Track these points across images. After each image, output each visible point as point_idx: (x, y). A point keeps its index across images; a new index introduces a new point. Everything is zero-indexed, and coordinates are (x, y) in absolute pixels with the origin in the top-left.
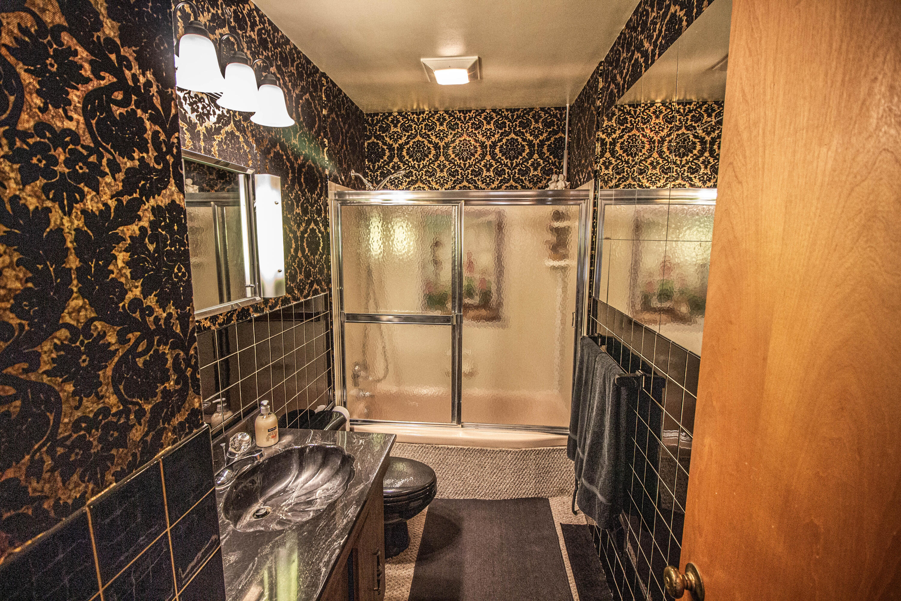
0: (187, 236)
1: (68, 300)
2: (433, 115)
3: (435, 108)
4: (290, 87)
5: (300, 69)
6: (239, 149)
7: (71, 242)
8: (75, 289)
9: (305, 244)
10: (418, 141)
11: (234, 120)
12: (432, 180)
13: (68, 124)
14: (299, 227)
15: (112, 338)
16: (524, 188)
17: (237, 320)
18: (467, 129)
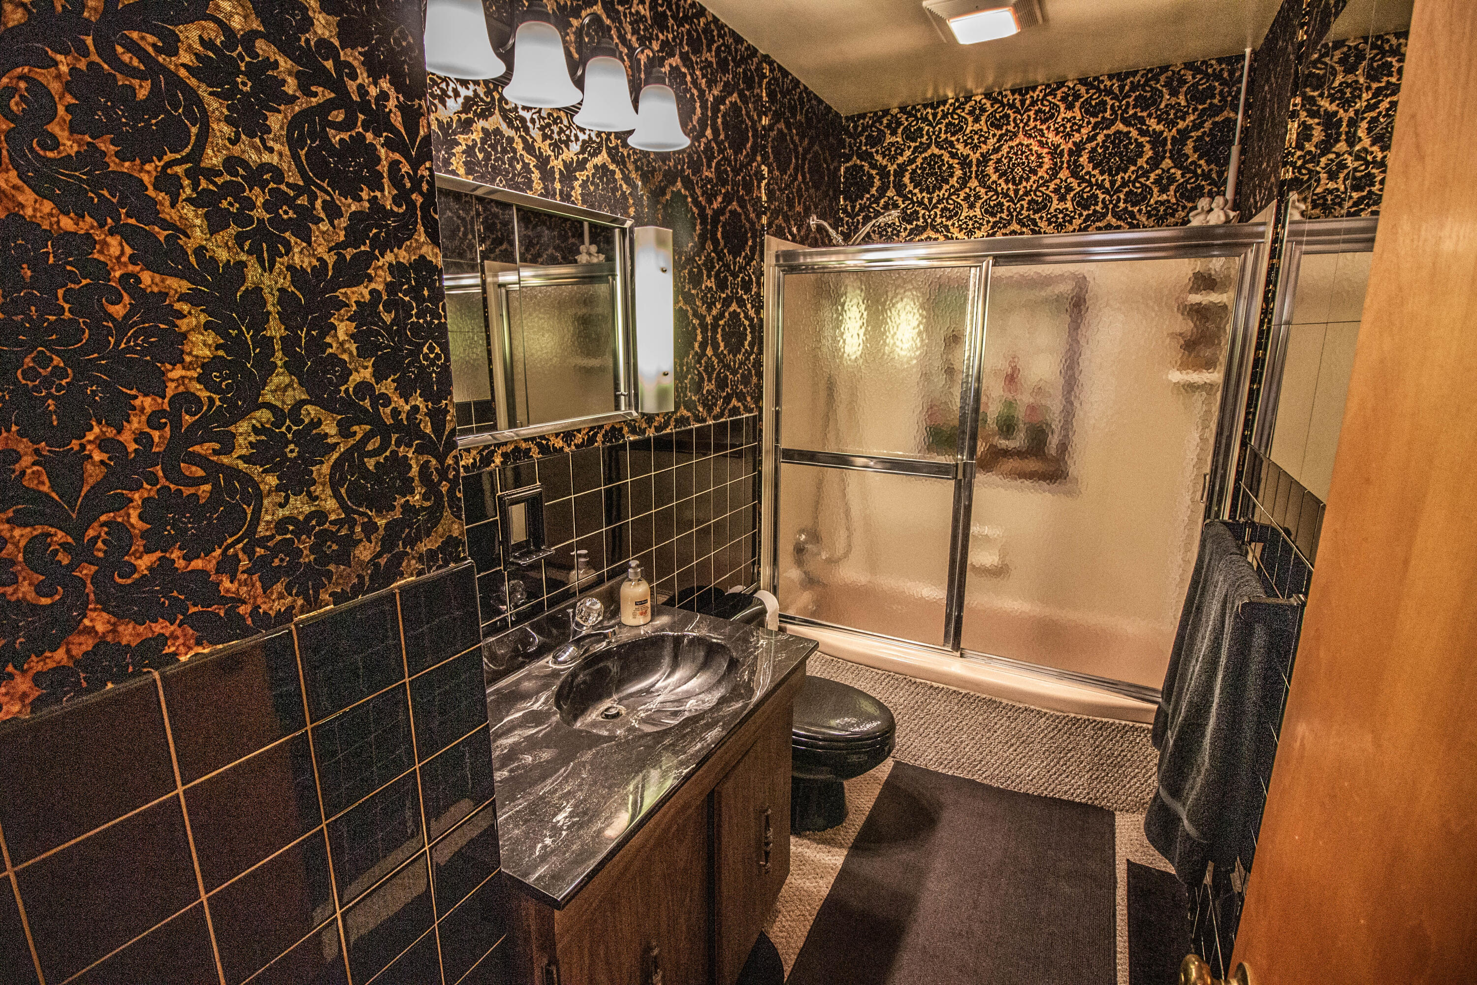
0: (444, 305)
1: (271, 375)
2: (962, 104)
3: (966, 91)
4: (703, 86)
5: (723, 55)
6: (614, 190)
7: (273, 305)
8: (279, 363)
9: (719, 336)
10: (933, 154)
11: (608, 147)
12: (953, 225)
13: (266, 158)
14: (709, 309)
15: (330, 428)
16: (1133, 227)
17: (603, 443)
18: (1026, 124)
